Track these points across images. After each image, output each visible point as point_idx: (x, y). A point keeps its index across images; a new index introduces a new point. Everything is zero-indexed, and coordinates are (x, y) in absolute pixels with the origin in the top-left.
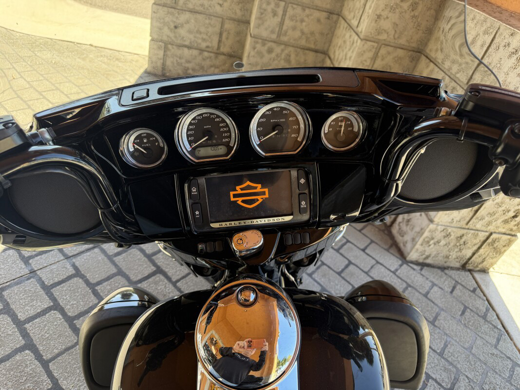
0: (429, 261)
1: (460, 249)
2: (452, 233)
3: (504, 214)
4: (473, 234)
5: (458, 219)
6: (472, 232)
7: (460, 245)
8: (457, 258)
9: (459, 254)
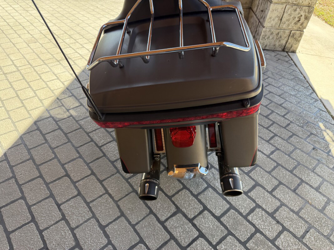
0: (267, 48)
1: (279, 41)
2: (273, 32)
3: (294, 19)
4: (283, 32)
5: (274, 24)
6: (282, 30)
7: (279, 38)
8: (279, 46)
9: (280, 43)
